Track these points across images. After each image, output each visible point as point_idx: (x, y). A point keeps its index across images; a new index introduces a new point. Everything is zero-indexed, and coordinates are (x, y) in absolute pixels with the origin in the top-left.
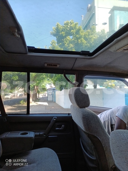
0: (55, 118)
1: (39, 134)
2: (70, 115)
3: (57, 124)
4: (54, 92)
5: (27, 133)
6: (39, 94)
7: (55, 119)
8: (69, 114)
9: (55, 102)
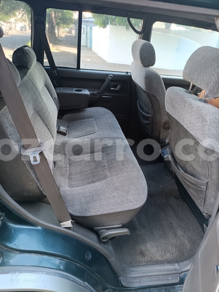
0: (110, 76)
1: (93, 93)
2: (129, 74)
3: (112, 83)
4: (88, 28)
5: (82, 91)
6: (58, 29)
7: (110, 78)
8: (127, 73)
9: (91, 49)
